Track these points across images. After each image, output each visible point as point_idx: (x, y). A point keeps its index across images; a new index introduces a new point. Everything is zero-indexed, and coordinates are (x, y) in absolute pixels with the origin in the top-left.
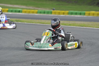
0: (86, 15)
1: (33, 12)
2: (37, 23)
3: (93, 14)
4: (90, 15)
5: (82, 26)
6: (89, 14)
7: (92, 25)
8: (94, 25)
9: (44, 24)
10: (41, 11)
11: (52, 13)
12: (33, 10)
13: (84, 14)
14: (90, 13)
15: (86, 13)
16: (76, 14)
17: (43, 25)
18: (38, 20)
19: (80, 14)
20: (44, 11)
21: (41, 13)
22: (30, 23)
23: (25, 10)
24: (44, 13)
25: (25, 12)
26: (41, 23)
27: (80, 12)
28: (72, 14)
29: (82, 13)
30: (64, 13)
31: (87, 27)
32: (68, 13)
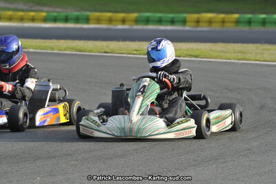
0: (188, 24)
1: (33, 20)
2: (65, 50)
3: (210, 22)
4: (201, 24)
5: (196, 57)
6: (198, 22)
7: (223, 52)
8: (230, 53)
9: (86, 53)
10: (55, 14)
11: (91, 22)
12: (32, 14)
13: (184, 22)
14: (201, 20)
15: (188, 19)
16: (160, 21)
17: (82, 55)
18: (63, 41)
19: (172, 22)
20: (64, 14)
21: (55, 20)
22: (45, 51)
23: (10, 13)
24: (66, 20)
25: (10, 19)
26: (77, 50)
27: (171, 15)
28: (147, 21)
29: (175, 19)
30: (124, 21)
31: (211, 58)
32: (137, 21)
